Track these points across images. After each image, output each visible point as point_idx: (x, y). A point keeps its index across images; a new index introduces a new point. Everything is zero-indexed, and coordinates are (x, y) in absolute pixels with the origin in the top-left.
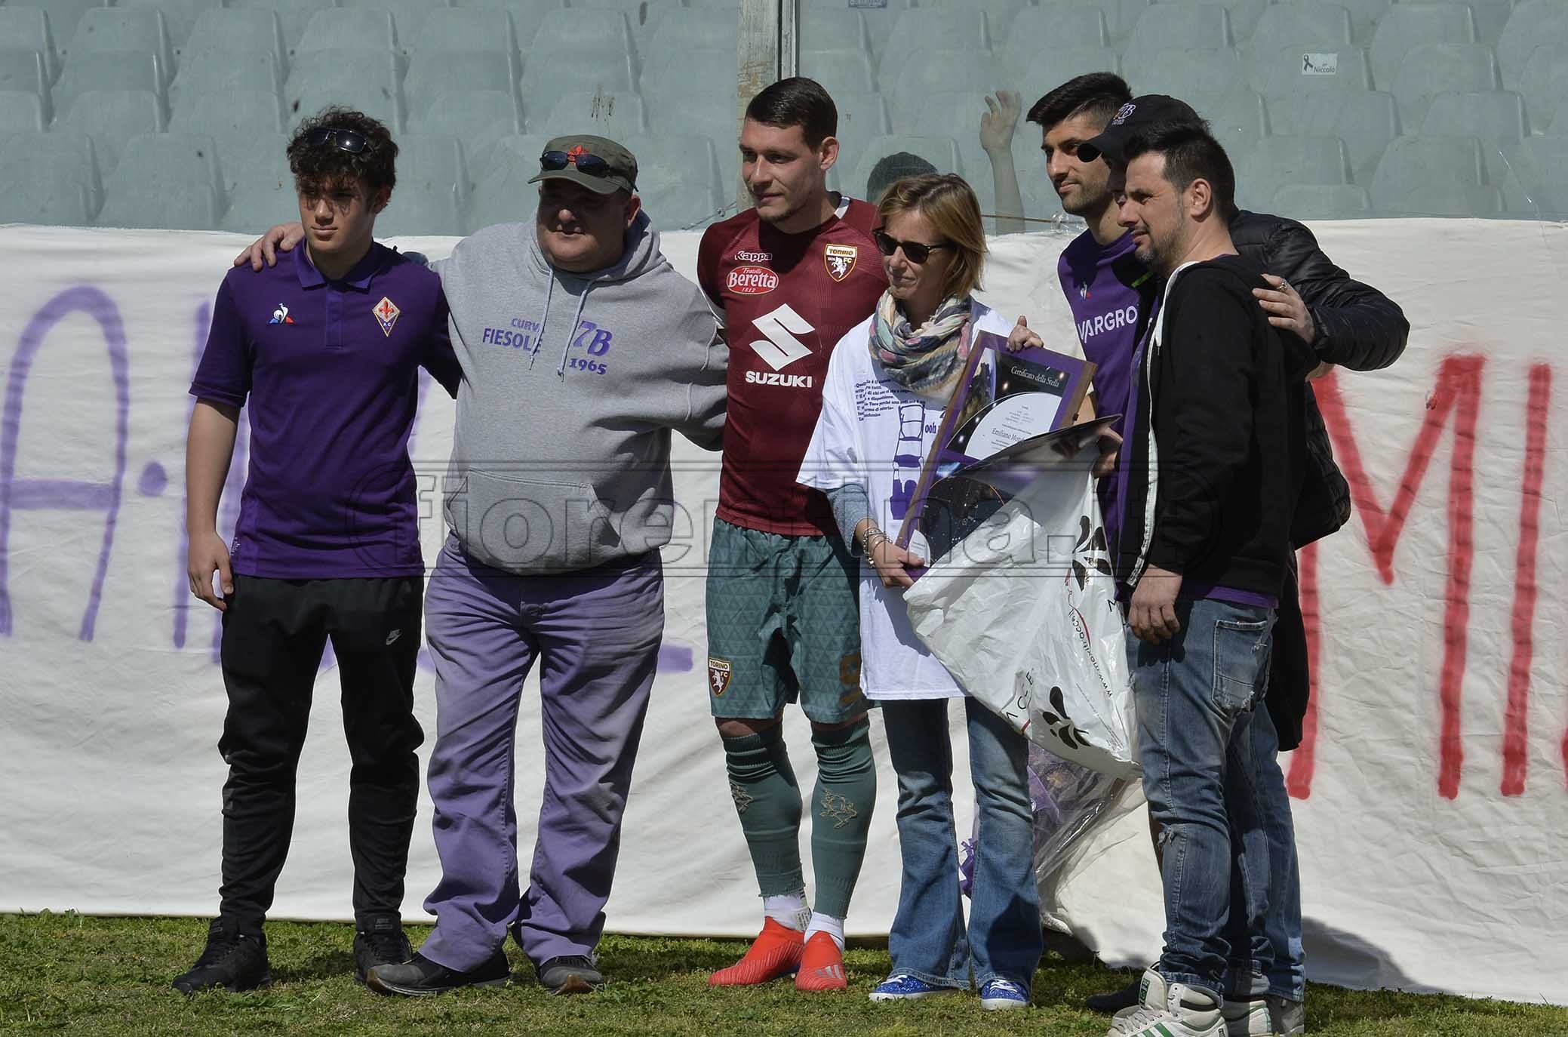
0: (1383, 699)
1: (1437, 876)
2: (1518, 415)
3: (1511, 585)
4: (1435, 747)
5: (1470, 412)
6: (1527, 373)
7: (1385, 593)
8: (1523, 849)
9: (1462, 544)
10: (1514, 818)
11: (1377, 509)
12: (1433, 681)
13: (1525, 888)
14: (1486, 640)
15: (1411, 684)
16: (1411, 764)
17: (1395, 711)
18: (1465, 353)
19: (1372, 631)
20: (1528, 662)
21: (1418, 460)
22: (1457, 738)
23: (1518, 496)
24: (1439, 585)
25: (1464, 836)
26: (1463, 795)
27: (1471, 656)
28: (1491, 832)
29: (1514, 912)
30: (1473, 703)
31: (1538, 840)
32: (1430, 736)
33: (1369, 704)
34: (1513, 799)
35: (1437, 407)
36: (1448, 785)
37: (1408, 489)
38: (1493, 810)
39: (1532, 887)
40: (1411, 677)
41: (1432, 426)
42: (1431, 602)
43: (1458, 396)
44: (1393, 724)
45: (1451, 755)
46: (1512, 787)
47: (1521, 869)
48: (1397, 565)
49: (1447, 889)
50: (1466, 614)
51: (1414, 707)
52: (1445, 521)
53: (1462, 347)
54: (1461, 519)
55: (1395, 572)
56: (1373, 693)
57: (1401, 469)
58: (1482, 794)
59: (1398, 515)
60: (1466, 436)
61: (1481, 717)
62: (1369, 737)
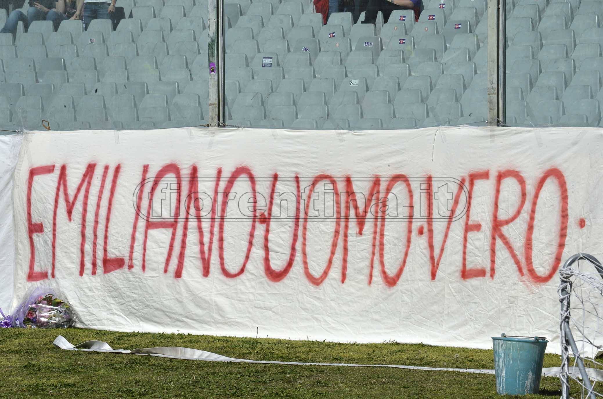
0: (68, 251)
1: (78, 297)
2: (100, 178)
3: (94, 221)
4: (79, 263)
5: (91, 178)
6: (104, 168)
7: (70, 224)
8: (96, 288)
9: (85, 210)
10: (94, 281)
11: (69, 202)
12: (79, 246)
13: (95, 298)
14: (89, 235)
15: (75, 247)
16: (74, 268)
17: (71, 254)
18: (93, 163)
19: (67, 234)
20: (96, 240)
21: (79, 190)
22: (84, 261)
23: (97, 198)
24: (80, 221)
25: (83, 286)
26: (84, 275)
27: (86, 239)
28: (89, 285)
29: (92, 305)
30: (87, 252)
31: (99, 286)
32: (78, 261)
33: (65, 252)
34: (94, 276)
35: (85, 176)
36: (81, 273)
37: (76, 197)
38: (90, 279)
39: (97, 298)
40: (75, 245)
41: (83, 181)
42: (78, 226)
43: (89, 173)
44: (70, 258)
45: (82, 265)
46: (94, 273)
47: (94, 294)
48: (73, 217)
49: (79, 299)
50: (85, 228)
51: (76, 253)
52: (82, 205)
53: (93, 161)
54: (85, 204)
55: (72, 219)
56: (66, 250)
57: (75, 192)
58: (88, 275)
59: (73, 203)
60: (89, 183)
61: (88, 255)
62: (65, 261)
